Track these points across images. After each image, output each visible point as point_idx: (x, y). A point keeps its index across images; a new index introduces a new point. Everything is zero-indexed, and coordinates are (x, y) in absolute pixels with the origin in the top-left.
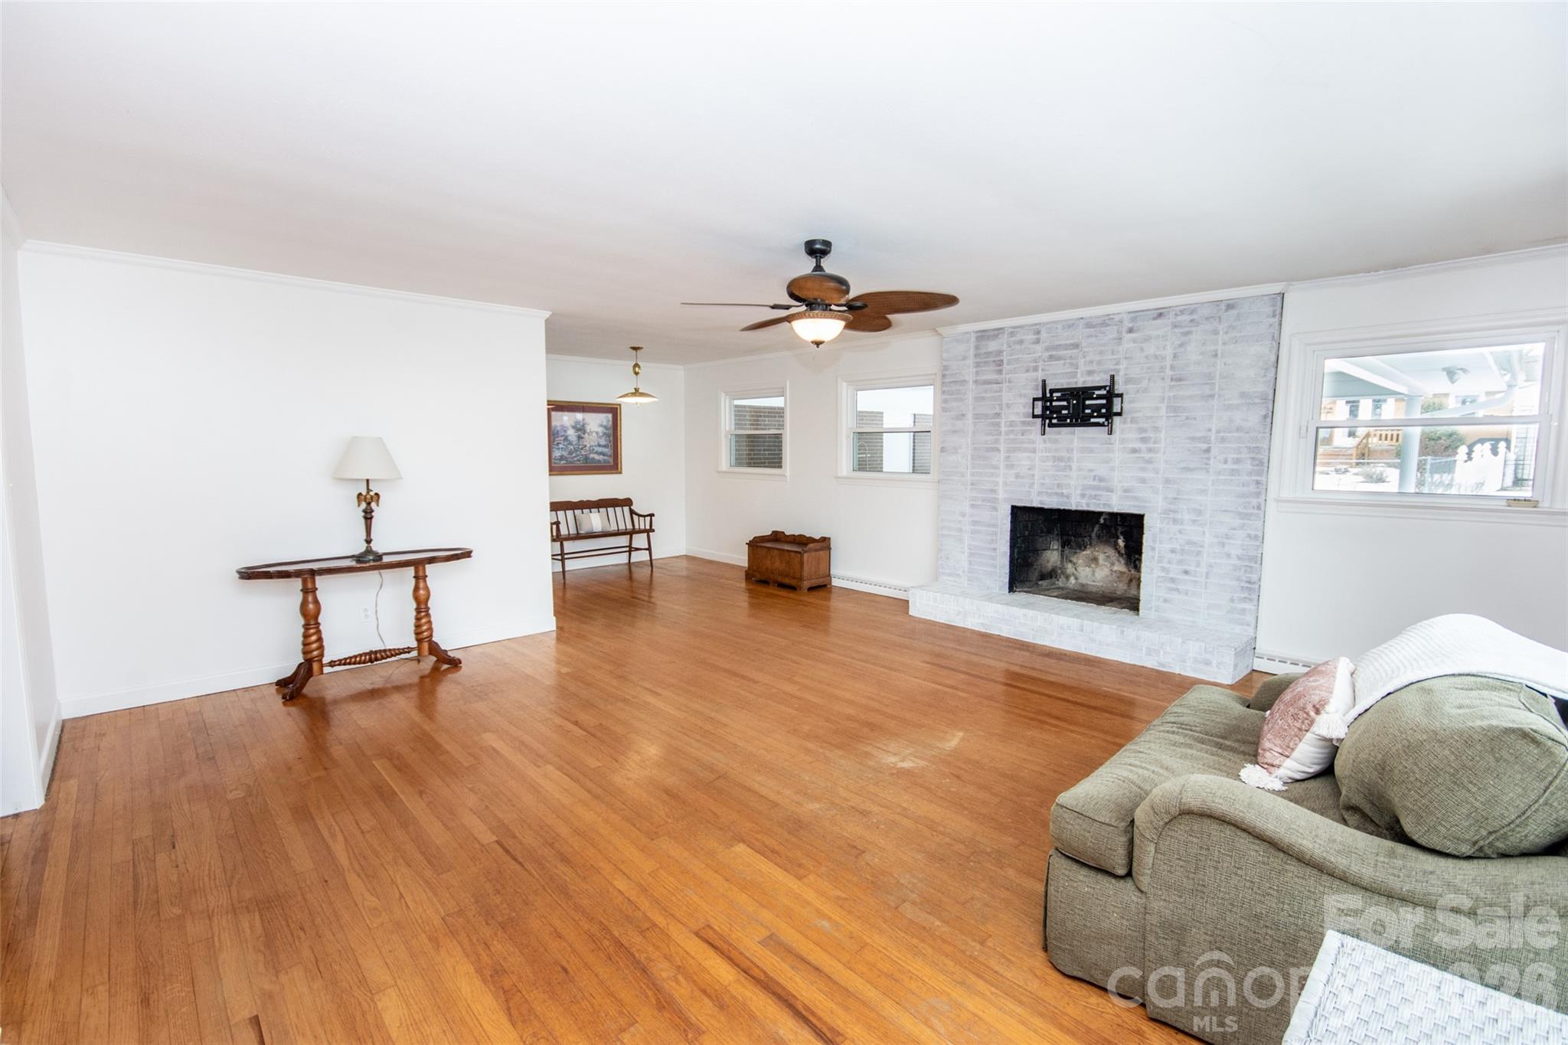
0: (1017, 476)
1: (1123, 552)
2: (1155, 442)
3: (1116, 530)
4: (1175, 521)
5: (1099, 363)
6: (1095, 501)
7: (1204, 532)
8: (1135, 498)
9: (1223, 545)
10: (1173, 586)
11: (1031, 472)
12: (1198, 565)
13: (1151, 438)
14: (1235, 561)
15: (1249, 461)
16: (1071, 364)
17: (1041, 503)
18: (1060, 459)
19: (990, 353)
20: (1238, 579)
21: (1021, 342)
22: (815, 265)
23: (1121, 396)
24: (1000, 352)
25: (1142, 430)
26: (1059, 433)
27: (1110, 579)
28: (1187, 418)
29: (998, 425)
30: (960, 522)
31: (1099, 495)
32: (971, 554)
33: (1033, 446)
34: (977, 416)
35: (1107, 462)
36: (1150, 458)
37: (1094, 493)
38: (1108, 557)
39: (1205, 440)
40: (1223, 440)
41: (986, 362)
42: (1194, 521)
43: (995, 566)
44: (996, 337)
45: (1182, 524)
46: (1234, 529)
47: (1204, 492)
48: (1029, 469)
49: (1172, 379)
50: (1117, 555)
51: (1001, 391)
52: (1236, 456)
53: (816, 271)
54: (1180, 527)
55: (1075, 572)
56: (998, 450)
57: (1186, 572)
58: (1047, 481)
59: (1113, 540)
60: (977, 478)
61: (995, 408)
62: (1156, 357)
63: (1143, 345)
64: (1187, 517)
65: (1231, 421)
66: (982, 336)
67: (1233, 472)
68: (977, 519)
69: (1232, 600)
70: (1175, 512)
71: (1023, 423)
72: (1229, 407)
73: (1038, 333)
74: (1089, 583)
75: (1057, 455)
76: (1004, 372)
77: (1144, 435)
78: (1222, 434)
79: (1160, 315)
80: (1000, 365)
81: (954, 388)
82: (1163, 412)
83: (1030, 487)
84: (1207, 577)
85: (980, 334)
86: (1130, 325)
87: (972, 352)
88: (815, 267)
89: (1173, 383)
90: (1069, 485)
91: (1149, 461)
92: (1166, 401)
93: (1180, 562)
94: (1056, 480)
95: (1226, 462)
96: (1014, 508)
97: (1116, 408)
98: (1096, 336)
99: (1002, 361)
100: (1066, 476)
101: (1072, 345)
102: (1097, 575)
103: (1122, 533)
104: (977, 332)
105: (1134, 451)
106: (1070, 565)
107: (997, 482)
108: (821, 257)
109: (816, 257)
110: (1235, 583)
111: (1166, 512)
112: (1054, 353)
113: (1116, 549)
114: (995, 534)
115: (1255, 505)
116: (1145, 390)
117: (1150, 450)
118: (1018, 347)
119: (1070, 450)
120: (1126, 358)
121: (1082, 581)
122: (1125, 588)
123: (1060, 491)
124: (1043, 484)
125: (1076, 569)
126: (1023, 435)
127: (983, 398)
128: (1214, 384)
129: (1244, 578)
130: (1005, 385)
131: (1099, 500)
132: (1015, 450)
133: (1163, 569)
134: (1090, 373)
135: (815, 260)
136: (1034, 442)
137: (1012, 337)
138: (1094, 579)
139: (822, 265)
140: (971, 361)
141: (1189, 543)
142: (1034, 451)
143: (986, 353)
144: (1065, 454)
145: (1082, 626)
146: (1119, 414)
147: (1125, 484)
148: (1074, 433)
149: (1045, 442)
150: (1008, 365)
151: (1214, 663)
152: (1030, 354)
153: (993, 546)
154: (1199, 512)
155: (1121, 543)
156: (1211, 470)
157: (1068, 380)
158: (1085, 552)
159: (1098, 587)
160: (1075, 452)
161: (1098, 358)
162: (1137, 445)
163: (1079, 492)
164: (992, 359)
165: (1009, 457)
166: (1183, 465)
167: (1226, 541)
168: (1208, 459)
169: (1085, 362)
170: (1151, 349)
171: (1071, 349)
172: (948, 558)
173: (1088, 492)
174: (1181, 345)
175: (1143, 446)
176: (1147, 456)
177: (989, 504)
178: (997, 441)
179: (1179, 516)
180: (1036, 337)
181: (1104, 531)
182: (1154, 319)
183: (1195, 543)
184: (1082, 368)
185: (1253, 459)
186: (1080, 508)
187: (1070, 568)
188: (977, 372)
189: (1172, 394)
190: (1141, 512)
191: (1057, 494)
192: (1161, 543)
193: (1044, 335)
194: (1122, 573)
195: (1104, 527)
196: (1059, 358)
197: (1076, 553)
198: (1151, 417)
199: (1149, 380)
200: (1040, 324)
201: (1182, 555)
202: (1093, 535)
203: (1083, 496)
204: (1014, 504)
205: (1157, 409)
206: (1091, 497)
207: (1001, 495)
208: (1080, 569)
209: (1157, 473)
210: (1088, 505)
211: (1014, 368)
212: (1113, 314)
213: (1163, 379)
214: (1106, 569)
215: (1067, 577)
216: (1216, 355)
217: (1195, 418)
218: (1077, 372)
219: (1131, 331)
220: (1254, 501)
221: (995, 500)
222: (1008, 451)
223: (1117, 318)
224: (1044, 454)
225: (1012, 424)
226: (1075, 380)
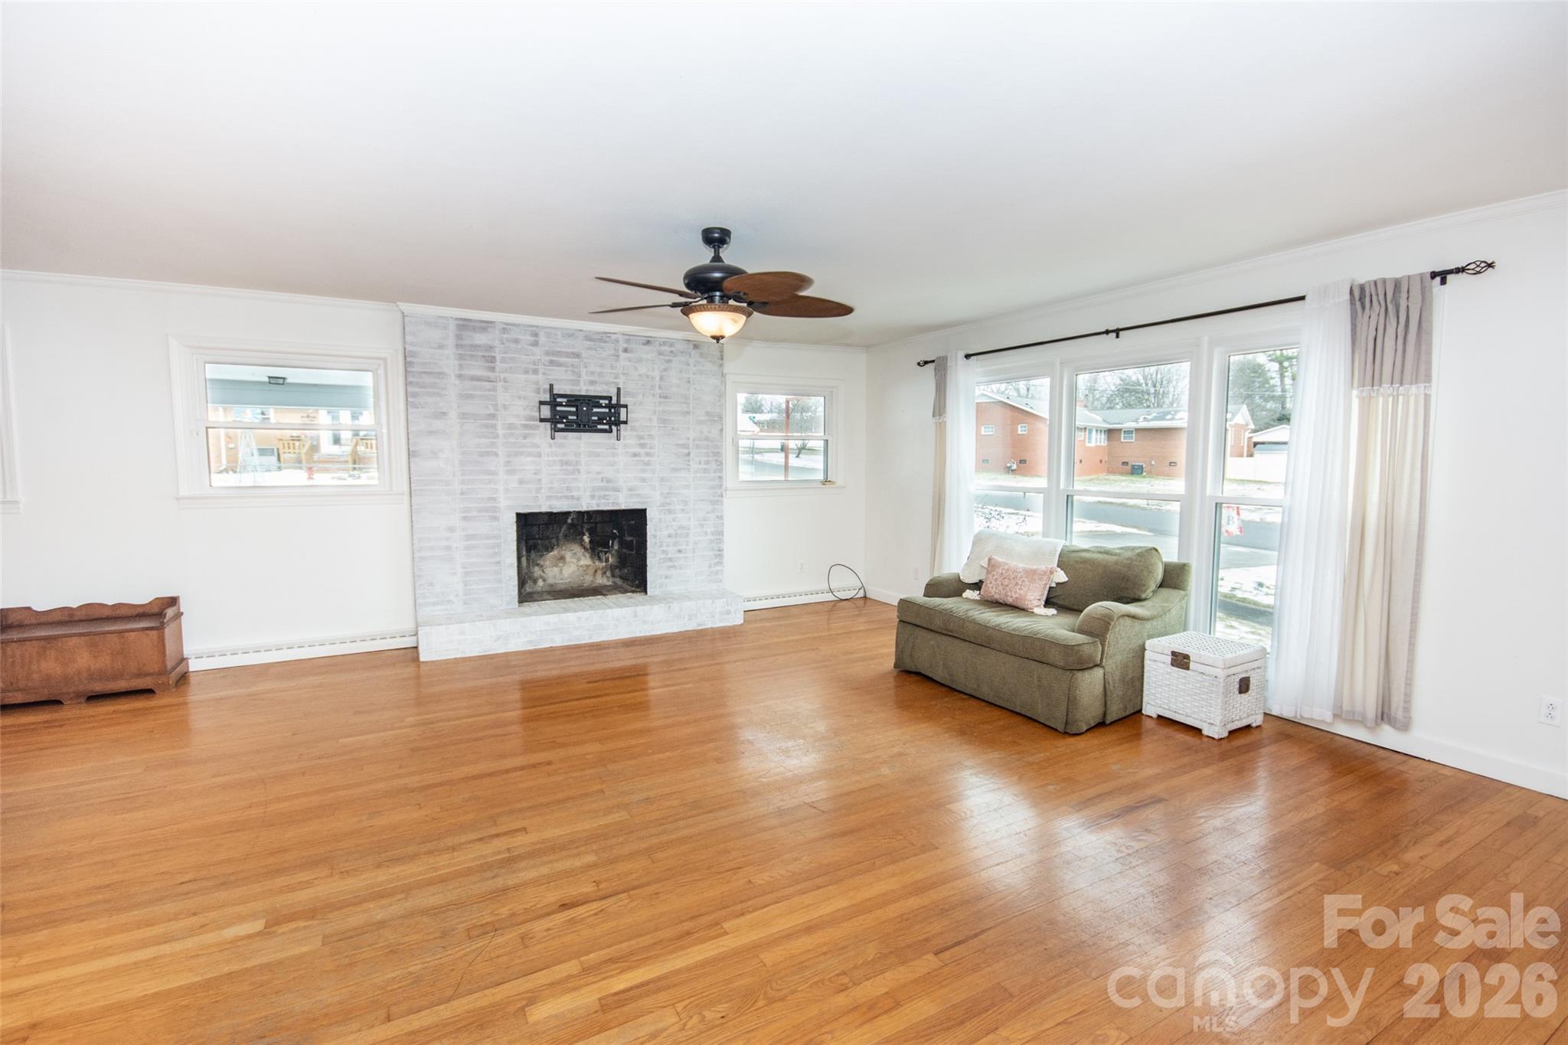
0: (521, 482)
1: (588, 547)
2: (651, 448)
3: (582, 527)
4: (670, 512)
5: (600, 374)
6: (603, 501)
7: (690, 518)
8: (639, 495)
9: (702, 525)
10: (671, 564)
11: (537, 477)
12: (687, 545)
13: (647, 444)
14: (710, 537)
15: (714, 463)
16: (573, 372)
17: (550, 507)
18: (567, 463)
19: (479, 346)
20: (713, 550)
21: (516, 341)
22: (713, 255)
23: (626, 406)
24: (491, 348)
25: (640, 437)
26: (565, 438)
27: (577, 574)
28: (673, 429)
29: (494, 426)
30: (447, 539)
31: (608, 495)
32: (467, 574)
33: (539, 450)
34: (464, 416)
35: (613, 465)
36: (649, 461)
37: (602, 493)
38: (575, 554)
39: (686, 446)
40: (698, 447)
41: (472, 356)
42: (683, 510)
43: (500, 581)
44: (484, 330)
45: (675, 513)
46: (709, 513)
47: (687, 487)
48: (535, 474)
49: (660, 397)
50: (583, 550)
51: (494, 389)
52: (706, 459)
53: (715, 261)
54: (674, 516)
55: (542, 574)
56: (496, 455)
57: (680, 551)
58: (556, 485)
59: (579, 537)
60: (470, 487)
61: (488, 408)
62: (648, 376)
63: (636, 364)
64: (678, 507)
65: (702, 432)
66: (463, 325)
67: (705, 471)
68: (470, 532)
69: (710, 566)
70: (670, 504)
71: (526, 426)
72: (700, 422)
73: (536, 335)
74: (557, 582)
75: (564, 459)
76: (497, 369)
77: (642, 442)
78: (696, 442)
79: (648, 342)
80: (492, 362)
81: (427, 380)
82: (655, 423)
83: (537, 492)
84: (694, 552)
85: (461, 322)
86: (625, 346)
87: (451, 341)
88: (714, 258)
89: (662, 400)
90: (578, 487)
91: (648, 464)
92: (657, 413)
93: (675, 544)
94: (564, 483)
95: (700, 463)
96: (519, 515)
97: (623, 417)
98: (596, 350)
99: (494, 357)
100: (575, 479)
101: (572, 353)
102: (564, 572)
103: (587, 530)
104: (457, 319)
105: (635, 455)
106: (537, 569)
107: (497, 490)
108: (719, 247)
109: (714, 247)
110: (711, 553)
111: (663, 505)
112: (554, 358)
113: (582, 545)
114: (498, 546)
115: (719, 493)
116: (641, 403)
117: (647, 454)
118: (513, 346)
119: (578, 454)
120: (624, 374)
121: (551, 581)
122: (591, 578)
123: (568, 494)
124: (551, 488)
125: (543, 571)
126: (525, 438)
127: (471, 396)
128: (689, 404)
129: (716, 549)
130: (500, 384)
131: (608, 499)
132: (517, 454)
133: (664, 552)
134: (593, 383)
135: (713, 250)
136: (538, 447)
137: (504, 333)
138: (561, 577)
139: (721, 255)
140: (450, 351)
141: (681, 527)
142: (539, 455)
143: (471, 346)
144: (572, 458)
145: (635, 612)
146: (625, 423)
147: (629, 484)
148: (580, 438)
149: (551, 446)
150: (501, 362)
151: (733, 610)
152: (528, 355)
153: (497, 560)
154: (685, 503)
155: (586, 539)
156: (691, 469)
157: (570, 387)
158: (552, 553)
159: (566, 583)
160: (582, 456)
161: (598, 370)
162: (637, 450)
163: (588, 494)
164: (481, 354)
165: (509, 462)
166: (673, 466)
167: (704, 523)
168: (689, 461)
169: (587, 372)
170: (643, 370)
171: (572, 358)
172: (432, 584)
173: (597, 494)
174: (665, 370)
175: (642, 451)
176: (647, 459)
177: (487, 514)
178: (493, 444)
179: (672, 507)
180: (534, 338)
181: (572, 531)
182: (644, 344)
183: (684, 527)
184: (584, 377)
185: (717, 461)
186: (590, 509)
187: (537, 571)
188: (460, 366)
189: (661, 409)
190: (643, 507)
191: (567, 497)
192: (660, 531)
193: (542, 339)
194: (588, 566)
195: (573, 525)
196: (560, 365)
197: (541, 556)
198: (647, 427)
199: (643, 395)
200: (537, 327)
201: (676, 538)
202: (561, 535)
203: (593, 497)
204: (518, 511)
205: (651, 420)
206: (600, 497)
207: (503, 503)
208: (547, 571)
209: (654, 473)
210: (598, 505)
211: (510, 368)
212: (610, 333)
213: (654, 395)
214: (572, 566)
215: (535, 581)
216: (689, 382)
217: (678, 429)
218: (579, 381)
219: (626, 350)
220: (719, 491)
221: (495, 509)
222: (509, 456)
223: (614, 337)
224: (551, 459)
225: (511, 426)
226: (578, 388)
